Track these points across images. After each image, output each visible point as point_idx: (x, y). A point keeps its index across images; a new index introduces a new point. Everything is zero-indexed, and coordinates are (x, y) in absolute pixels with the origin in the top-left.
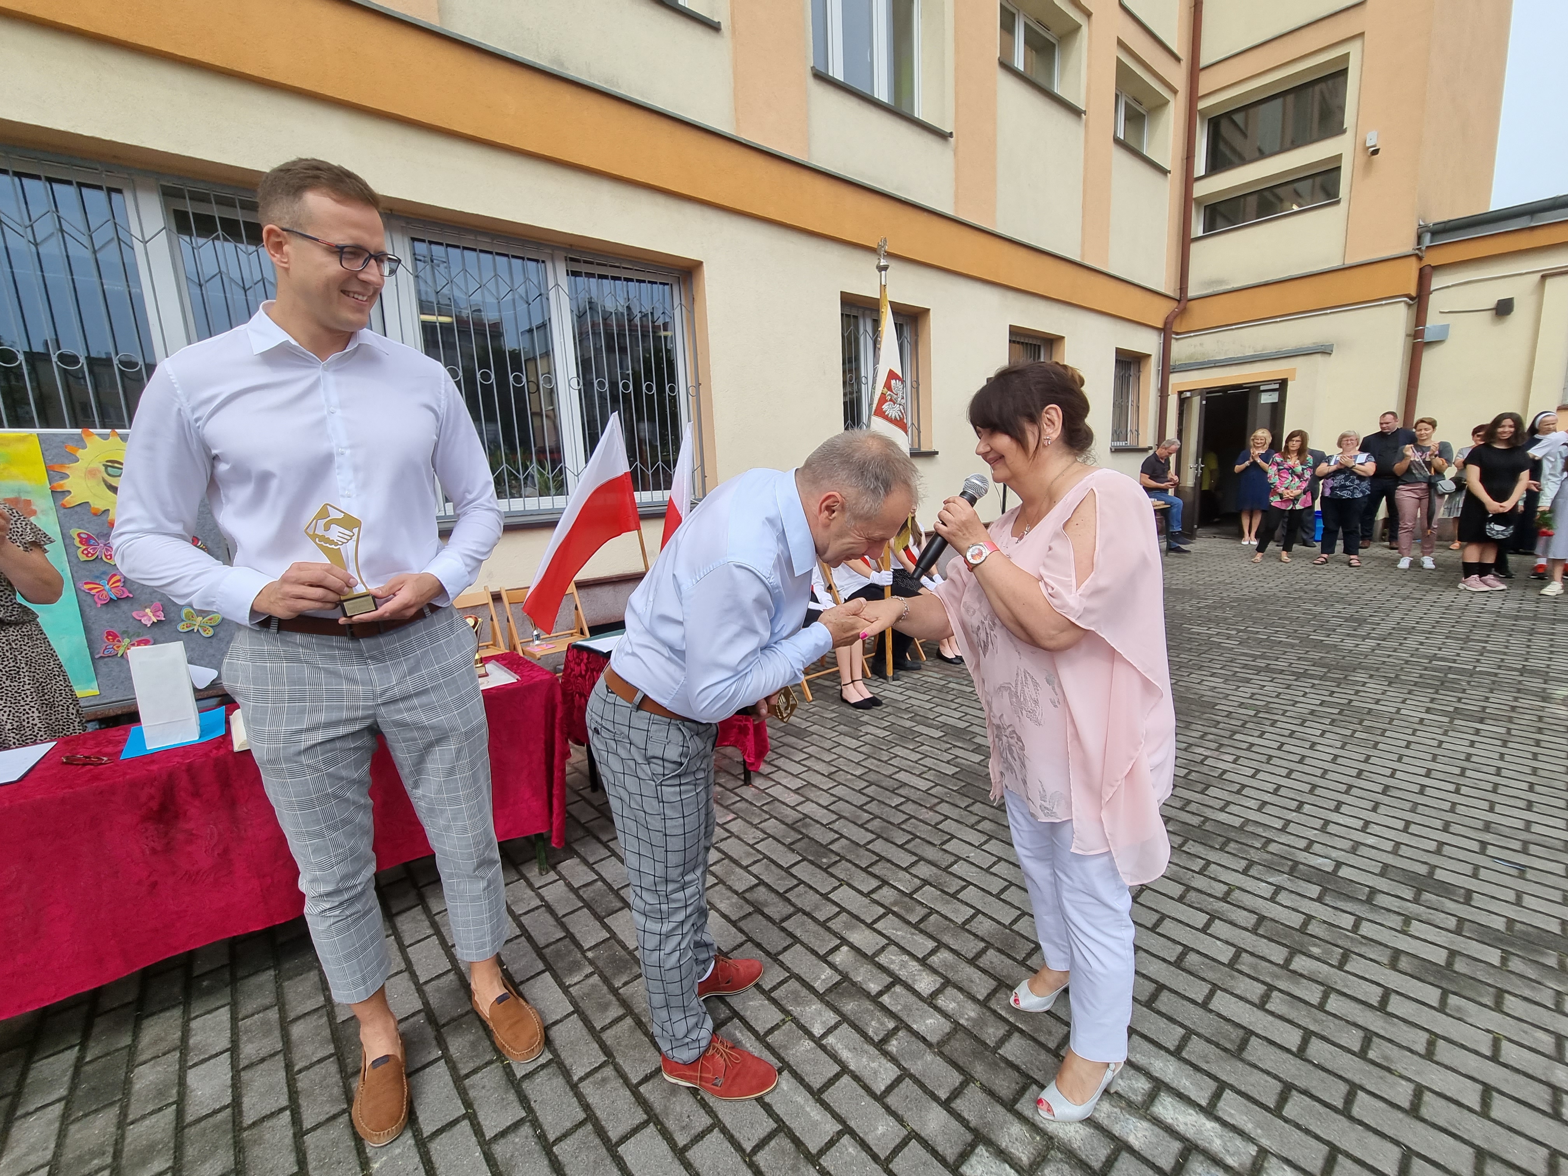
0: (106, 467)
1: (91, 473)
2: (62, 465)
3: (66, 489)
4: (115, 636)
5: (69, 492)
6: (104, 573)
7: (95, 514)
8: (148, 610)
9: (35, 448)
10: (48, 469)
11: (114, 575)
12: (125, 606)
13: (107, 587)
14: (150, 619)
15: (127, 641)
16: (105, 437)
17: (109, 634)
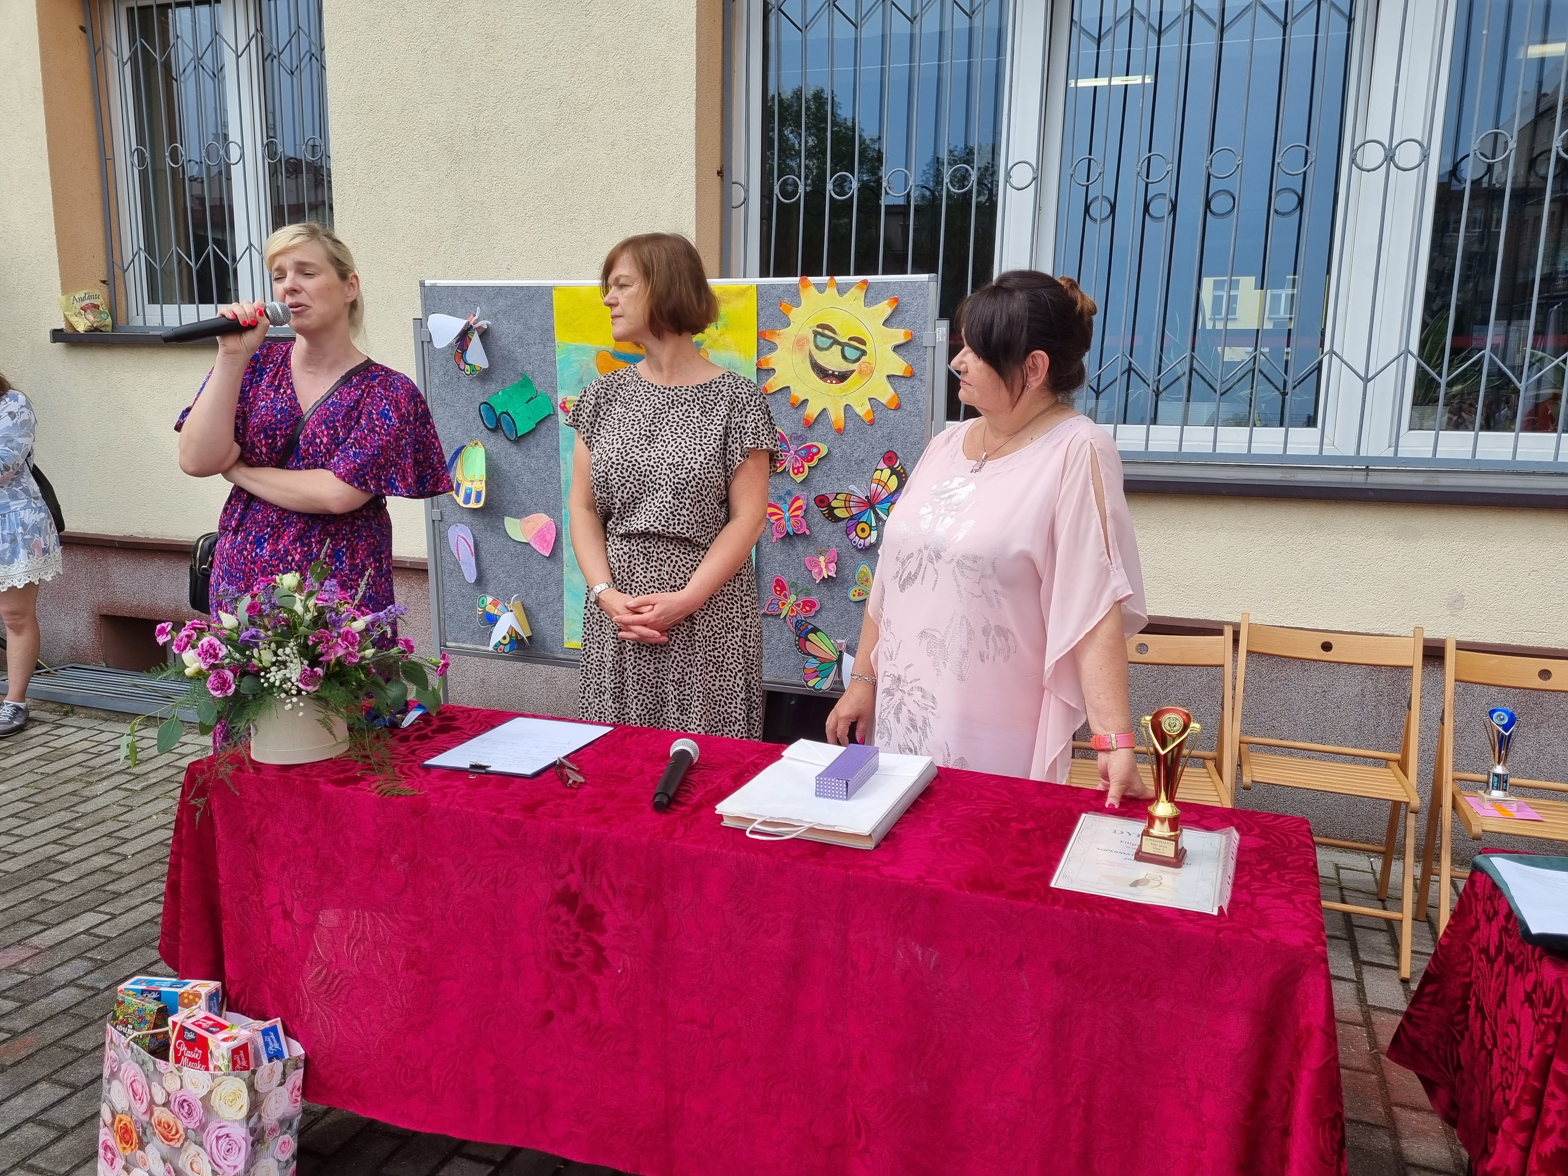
0: (816, 334)
1: (800, 343)
2: (773, 333)
3: (771, 366)
4: (783, 588)
5: (773, 370)
6: (789, 493)
7: (793, 405)
8: (822, 559)
9: (750, 305)
10: (761, 335)
11: (797, 499)
12: (800, 547)
13: (787, 514)
14: (820, 573)
15: (793, 598)
16: (821, 288)
17: (778, 581)
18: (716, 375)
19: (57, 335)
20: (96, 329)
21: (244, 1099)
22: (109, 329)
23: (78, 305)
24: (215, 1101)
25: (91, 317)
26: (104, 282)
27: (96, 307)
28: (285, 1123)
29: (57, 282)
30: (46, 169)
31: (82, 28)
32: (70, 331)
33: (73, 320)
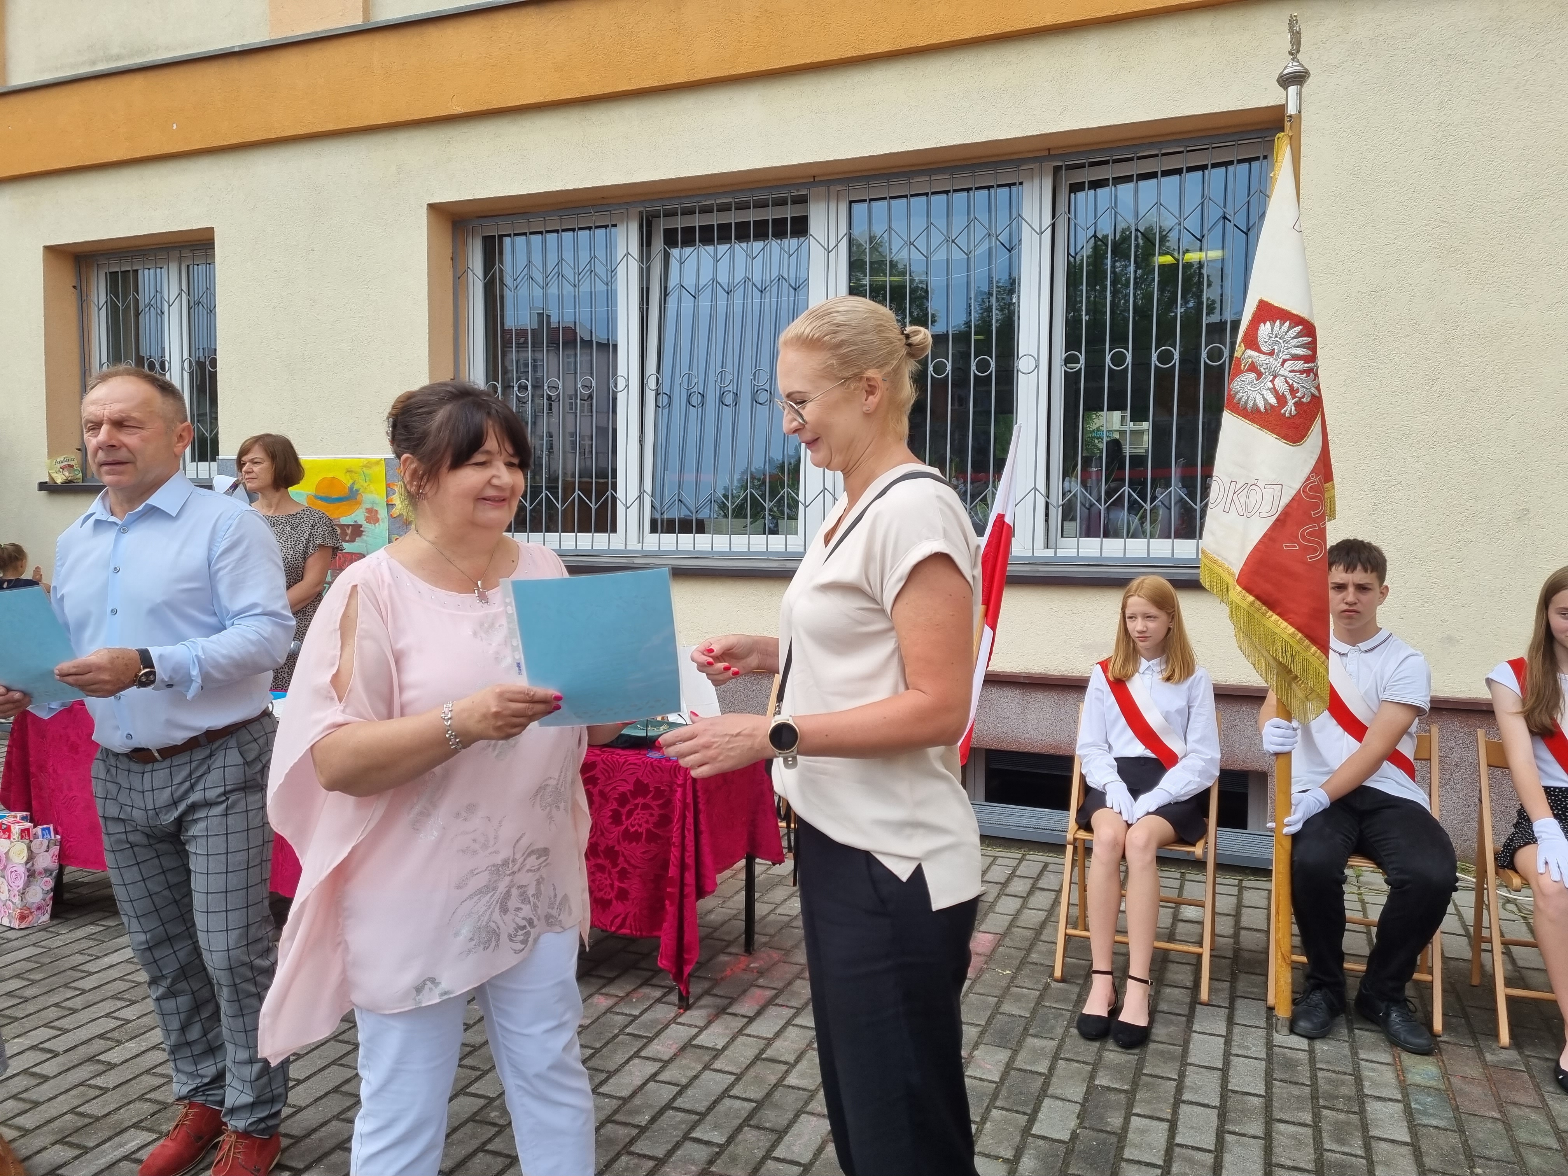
2: (393, 484)
3: (393, 502)
9: (382, 469)
10: (387, 486)
18: (299, 509)
19: (43, 486)
20: (70, 481)
21: (25, 854)
22: (80, 481)
23: (59, 466)
24: (11, 854)
25: (67, 474)
26: (79, 450)
27: (72, 466)
28: (47, 871)
29: (45, 451)
30: (43, 378)
31: (74, 287)
32: (51, 483)
33: (54, 475)
